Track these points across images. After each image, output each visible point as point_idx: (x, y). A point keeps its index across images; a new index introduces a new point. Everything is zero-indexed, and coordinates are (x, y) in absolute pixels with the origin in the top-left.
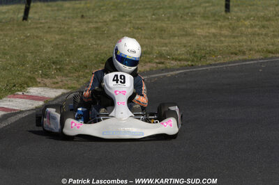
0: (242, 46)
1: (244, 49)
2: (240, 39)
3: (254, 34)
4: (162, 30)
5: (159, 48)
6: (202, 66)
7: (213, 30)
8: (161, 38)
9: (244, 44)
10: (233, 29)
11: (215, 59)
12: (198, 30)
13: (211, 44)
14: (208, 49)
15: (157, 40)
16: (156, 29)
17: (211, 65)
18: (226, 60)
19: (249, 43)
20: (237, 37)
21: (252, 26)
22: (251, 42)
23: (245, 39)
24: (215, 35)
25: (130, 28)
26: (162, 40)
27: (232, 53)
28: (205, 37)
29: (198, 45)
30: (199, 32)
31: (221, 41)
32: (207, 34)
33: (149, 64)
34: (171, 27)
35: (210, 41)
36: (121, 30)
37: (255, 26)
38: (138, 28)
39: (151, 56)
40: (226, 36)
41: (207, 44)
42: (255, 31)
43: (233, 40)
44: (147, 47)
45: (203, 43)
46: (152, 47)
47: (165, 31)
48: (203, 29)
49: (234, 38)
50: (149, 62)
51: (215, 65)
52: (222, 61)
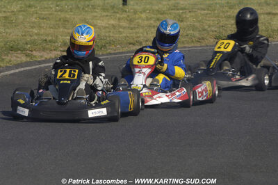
0: (139, 37)
1: (141, 39)
2: (137, 30)
3: (150, 26)
4: (66, 20)
5: (63, 37)
6: (103, 55)
7: (112, 22)
8: (65, 27)
9: (141, 35)
10: (131, 21)
11: (114, 48)
12: (99, 22)
13: (111, 34)
14: (108, 39)
15: (61, 30)
16: (60, 19)
17: (111, 54)
18: (125, 49)
19: (145, 34)
20: (134, 28)
21: (148, 19)
22: (147, 33)
23: (141, 30)
24: (114, 26)
25: (36, 18)
26: (66, 30)
27: (130, 44)
28: (105, 28)
29: (98, 35)
30: (99, 23)
31: (119, 31)
32: (107, 25)
33: (54, 52)
34: (74, 18)
35: (110, 32)
36: (28, 20)
37: (151, 19)
38: (43, 19)
39: (56, 44)
40: (124, 28)
41: (107, 34)
42: (151, 24)
43: (131, 31)
44: (52, 36)
45: (103, 34)
46: (57, 36)
47: (68, 21)
48: (103, 20)
49: (132, 29)
50: (54, 50)
51: (114, 54)
52: (121, 51)
